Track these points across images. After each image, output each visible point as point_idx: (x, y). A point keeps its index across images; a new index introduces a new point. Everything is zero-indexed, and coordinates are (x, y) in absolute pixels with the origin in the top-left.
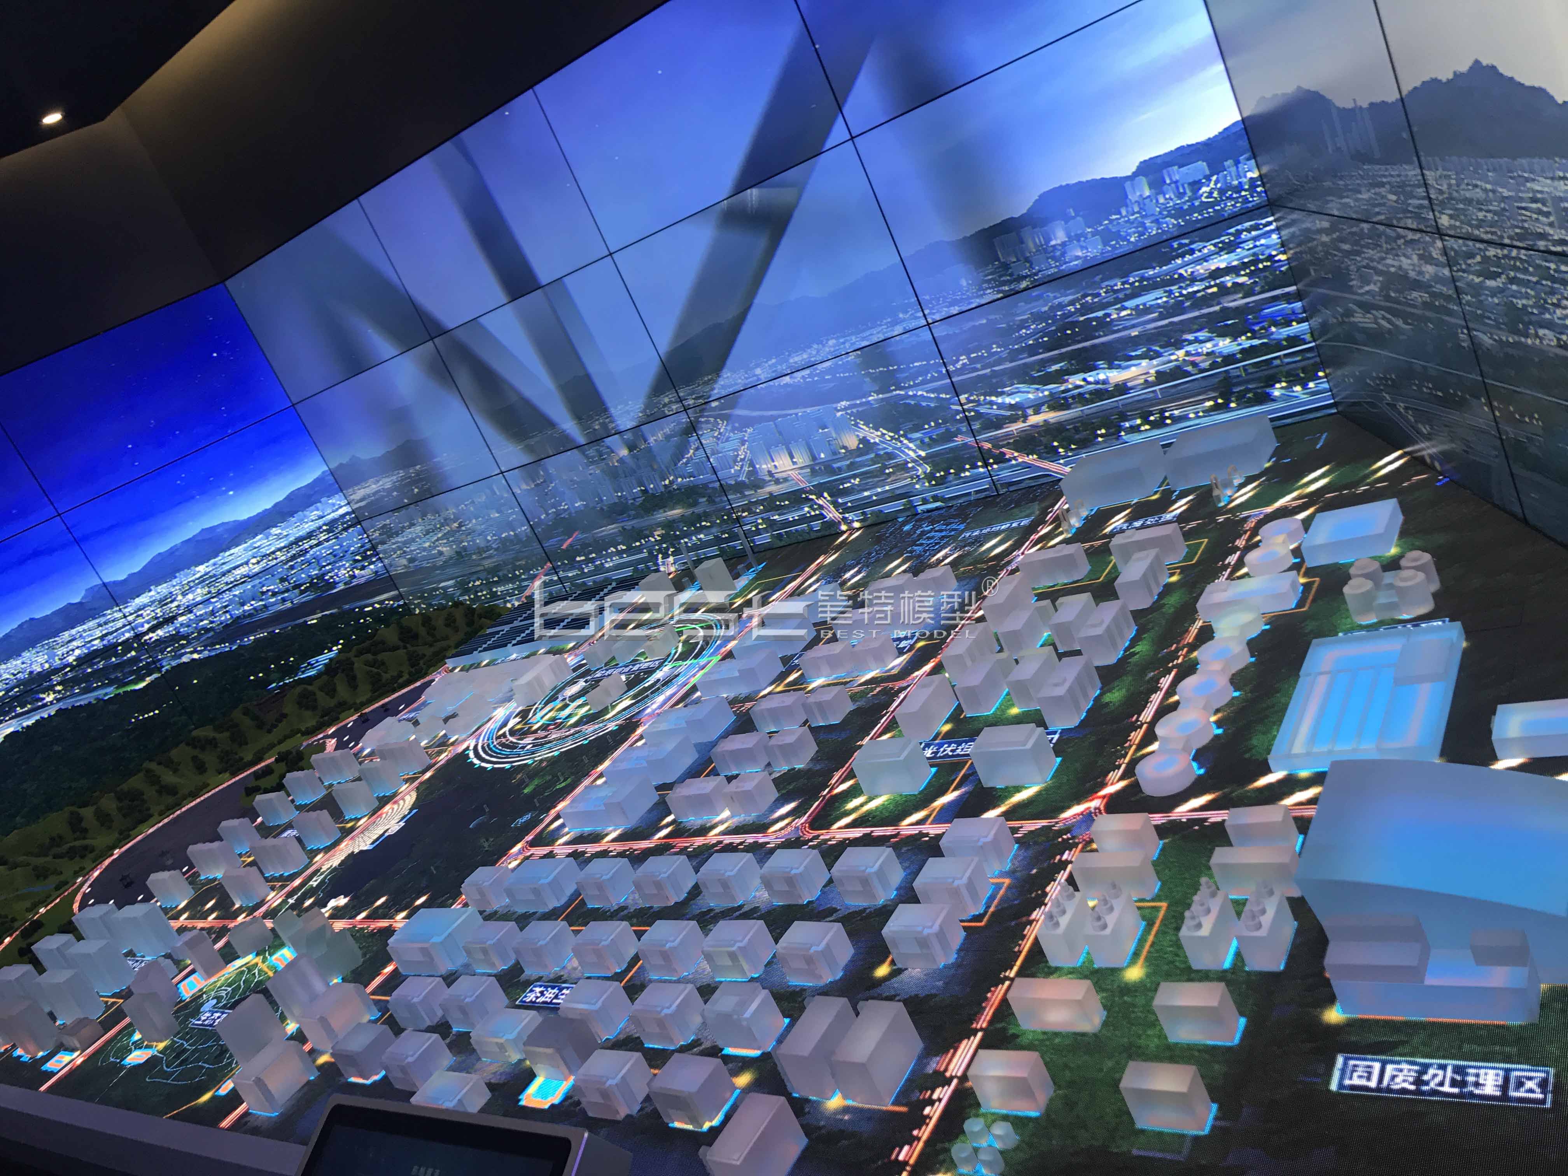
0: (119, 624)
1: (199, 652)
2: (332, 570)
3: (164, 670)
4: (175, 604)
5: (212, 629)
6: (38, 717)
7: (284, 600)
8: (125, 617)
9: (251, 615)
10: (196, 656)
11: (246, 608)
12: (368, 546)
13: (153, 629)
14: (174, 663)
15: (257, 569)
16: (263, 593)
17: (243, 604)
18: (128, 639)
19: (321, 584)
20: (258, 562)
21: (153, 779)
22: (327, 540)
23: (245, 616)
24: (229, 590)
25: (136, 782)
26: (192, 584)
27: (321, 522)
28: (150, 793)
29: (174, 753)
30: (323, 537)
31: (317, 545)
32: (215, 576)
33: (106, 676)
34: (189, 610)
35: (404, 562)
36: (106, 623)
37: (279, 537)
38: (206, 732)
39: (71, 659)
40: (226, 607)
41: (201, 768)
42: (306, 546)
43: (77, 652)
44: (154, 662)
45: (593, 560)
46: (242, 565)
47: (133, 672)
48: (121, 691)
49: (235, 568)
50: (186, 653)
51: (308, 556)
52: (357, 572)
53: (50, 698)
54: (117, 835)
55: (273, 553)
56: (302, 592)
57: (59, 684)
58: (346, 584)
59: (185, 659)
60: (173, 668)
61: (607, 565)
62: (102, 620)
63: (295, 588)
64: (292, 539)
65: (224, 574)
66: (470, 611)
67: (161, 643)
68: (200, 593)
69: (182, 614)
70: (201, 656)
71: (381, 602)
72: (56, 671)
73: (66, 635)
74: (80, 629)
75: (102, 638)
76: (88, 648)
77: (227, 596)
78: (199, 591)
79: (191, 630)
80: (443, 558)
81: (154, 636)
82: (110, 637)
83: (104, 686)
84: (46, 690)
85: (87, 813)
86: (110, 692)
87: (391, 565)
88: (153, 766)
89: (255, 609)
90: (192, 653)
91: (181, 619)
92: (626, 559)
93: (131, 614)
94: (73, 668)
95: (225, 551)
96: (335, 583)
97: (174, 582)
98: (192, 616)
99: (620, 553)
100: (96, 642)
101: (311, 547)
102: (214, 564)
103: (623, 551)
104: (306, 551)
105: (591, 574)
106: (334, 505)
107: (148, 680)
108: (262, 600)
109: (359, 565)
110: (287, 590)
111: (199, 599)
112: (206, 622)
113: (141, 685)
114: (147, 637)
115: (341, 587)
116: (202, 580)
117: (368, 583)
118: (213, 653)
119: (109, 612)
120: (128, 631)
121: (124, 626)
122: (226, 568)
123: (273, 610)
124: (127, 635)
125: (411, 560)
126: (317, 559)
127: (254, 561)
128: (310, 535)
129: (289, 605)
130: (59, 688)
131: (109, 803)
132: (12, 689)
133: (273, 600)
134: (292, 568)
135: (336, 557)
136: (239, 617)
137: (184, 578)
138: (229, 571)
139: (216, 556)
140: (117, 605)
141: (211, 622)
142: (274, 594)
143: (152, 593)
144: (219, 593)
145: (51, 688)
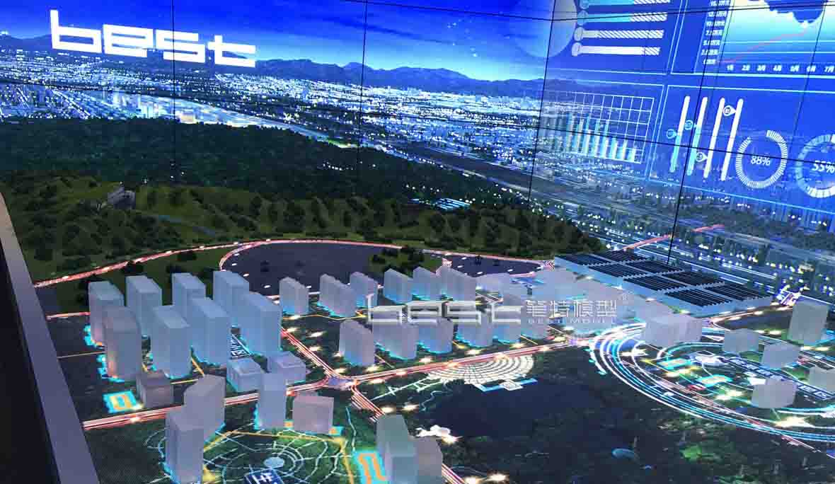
0: (355, 98)
1: (388, 149)
2: (500, 149)
3: (361, 145)
4: (395, 107)
5: (405, 139)
6: (274, 126)
7: (459, 149)
8: (361, 95)
9: (434, 146)
10: (385, 149)
11: (434, 138)
12: (533, 148)
13: (372, 115)
14: (369, 145)
15: (457, 117)
16: (450, 136)
17: (433, 135)
18: (353, 111)
19: (487, 153)
20: (460, 113)
21: (315, 210)
22: (511, 127)
23: (430, 143)
24: (432, 120)
25: (304, 204)
26: (413, 101)
27: (515, 112)
28: (309, 216)
29: (337, 202)
30: (510, 123)
31: (503, 126)
32: (430, 104)
33: (326, 126)
34: (400, 117)
35: (551, 172)
36: (348, 92)
37: (484, 105)
38: (362, 201)
39: (314, 101)
40: (423, 130)
41: (347, 221)
42: (496, 122)
43: (321, 100)
44: (359, 137)
45: (714, 255)
46: (450, 108)
47: (343, 134)
48: (330, 142)
49: (444, 108)
50: (380, 143)
51: (492, 130)
52: (514, 160)
53: (288, 118)
54: (274, 229)
55: (474, 113)
56: (473, 151)
57: (299, 113)
58: (502, 163)
59: (377, 147)
60: (367, 147)
61: (724, 265)
62: (348, 89)
63: (470, 145)
64: (490, 111)
65: (435, 107)
66: (578, 233)
67: (371, 127)
68: (412, 110)
69: (395, 117)
70: (388, 151)
71: (515, 190)
72: (302, 103)
73: (321, 85)
74: (332, 85)
75: (340, 100)
76: (328, 102)
77: (427, 123)
78: (414, 108)
79: (393, 130)
80: (583, 185)
81: (370, 120)
82: (345, 103)
83: (321, 132)
84: (288, 112)
85: (266, 203)
86: (322, 138)
87: (538, 169)
88: (320, 201)
89: (439, 143)
90: (384, 146)
91: (392, 119)
92: (750, 270)
93: (366, 96)
94: (312, 108)
95: (446, 92)
96: (496, 159)
97: (403, 92)
98: (399, 122)
99: (746, 263)
100: (335, 101)
101: (498, 125)
102: (434, 97)
103: (751, 263)
104: (494, 126)
105: (704, 264)
106: (530, 106)
107: (349, 145)
108: (446, 140)
109: (519, 157)
110: (465, 144)
111: (410, 113)
112: (405, 132)
113: (342, 146)
114: (365, 117)
115: (498, 164)
116: (421, 102)
117: (516, 172)
118: (396, 155)
119: (354, 86)
120: (357, 107)
121: (357, 101)
122: (439, 104)
123: (447, 151)
124: (355, 108)
125: (556, 174)
126: (497, 135)
127: (459, 110)
128: (503, 116)
129: (460, 154)
130: (297, 115)
131: (281, 206)
132: (270, 98)
133: (453, 144)
134: (478, 131)
135: (509, 141)
136: (425, 142)
137: (411, 93)
138: (440, 107)
139: (439, 92)
140: (362, 85)
141: (408, 134)
142: (456, 141)
143: (387, 91)
144: (425, 118)
145: (293, 113)
